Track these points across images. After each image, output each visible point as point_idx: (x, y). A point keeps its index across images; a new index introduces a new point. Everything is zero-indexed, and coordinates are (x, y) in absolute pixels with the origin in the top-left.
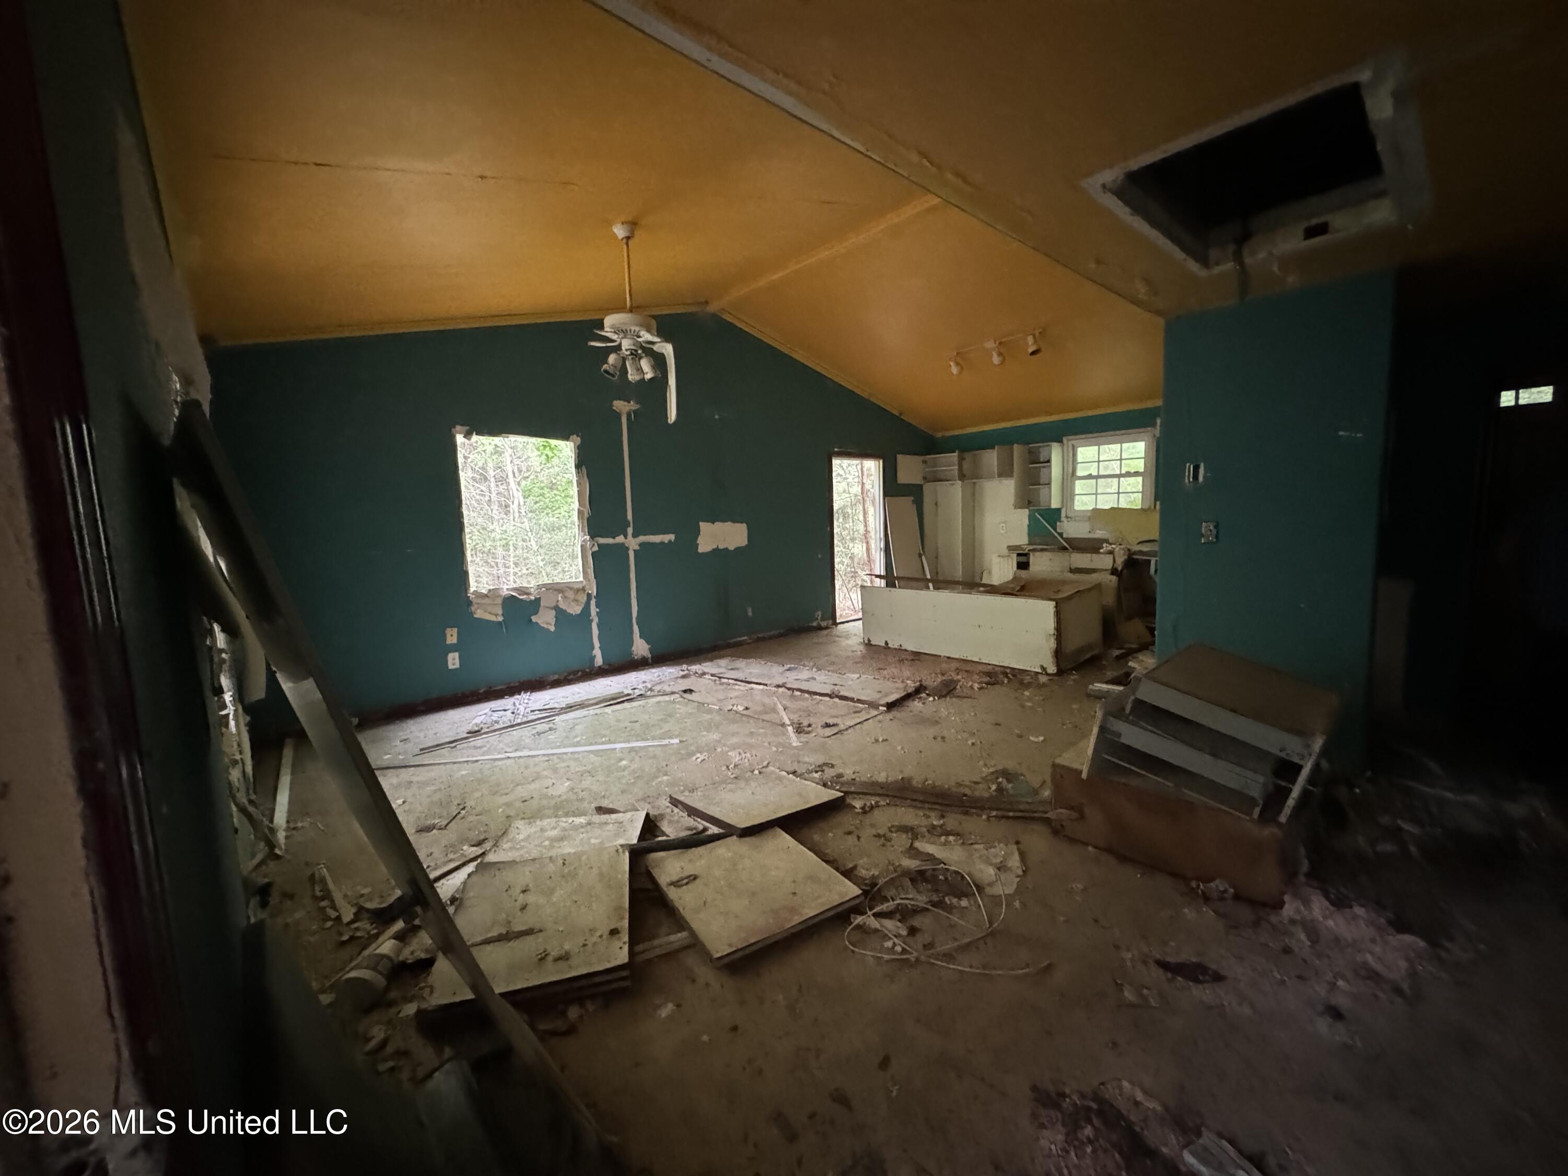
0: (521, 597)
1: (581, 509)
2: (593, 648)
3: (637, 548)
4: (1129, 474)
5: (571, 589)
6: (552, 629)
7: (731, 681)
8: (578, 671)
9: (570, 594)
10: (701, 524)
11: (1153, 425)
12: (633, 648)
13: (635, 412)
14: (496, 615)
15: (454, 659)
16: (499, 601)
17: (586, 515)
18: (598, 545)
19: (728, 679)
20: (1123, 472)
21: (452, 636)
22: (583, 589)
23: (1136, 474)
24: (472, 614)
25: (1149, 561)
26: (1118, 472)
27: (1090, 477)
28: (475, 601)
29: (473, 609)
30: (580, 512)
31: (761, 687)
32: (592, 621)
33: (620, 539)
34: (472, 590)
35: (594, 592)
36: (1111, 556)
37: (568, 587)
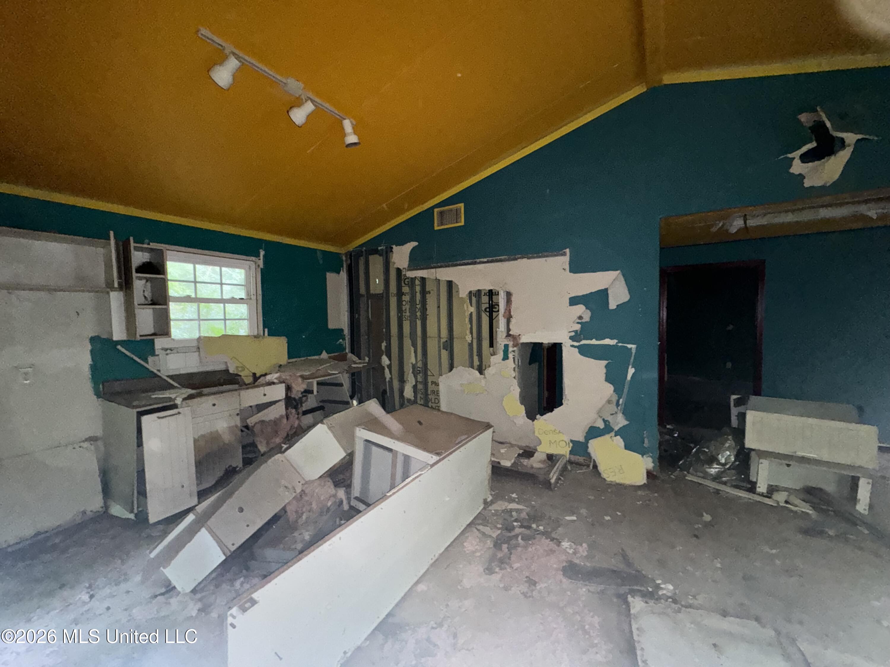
20: (225, 297)
23: (241, 301)
26: (219, 297)
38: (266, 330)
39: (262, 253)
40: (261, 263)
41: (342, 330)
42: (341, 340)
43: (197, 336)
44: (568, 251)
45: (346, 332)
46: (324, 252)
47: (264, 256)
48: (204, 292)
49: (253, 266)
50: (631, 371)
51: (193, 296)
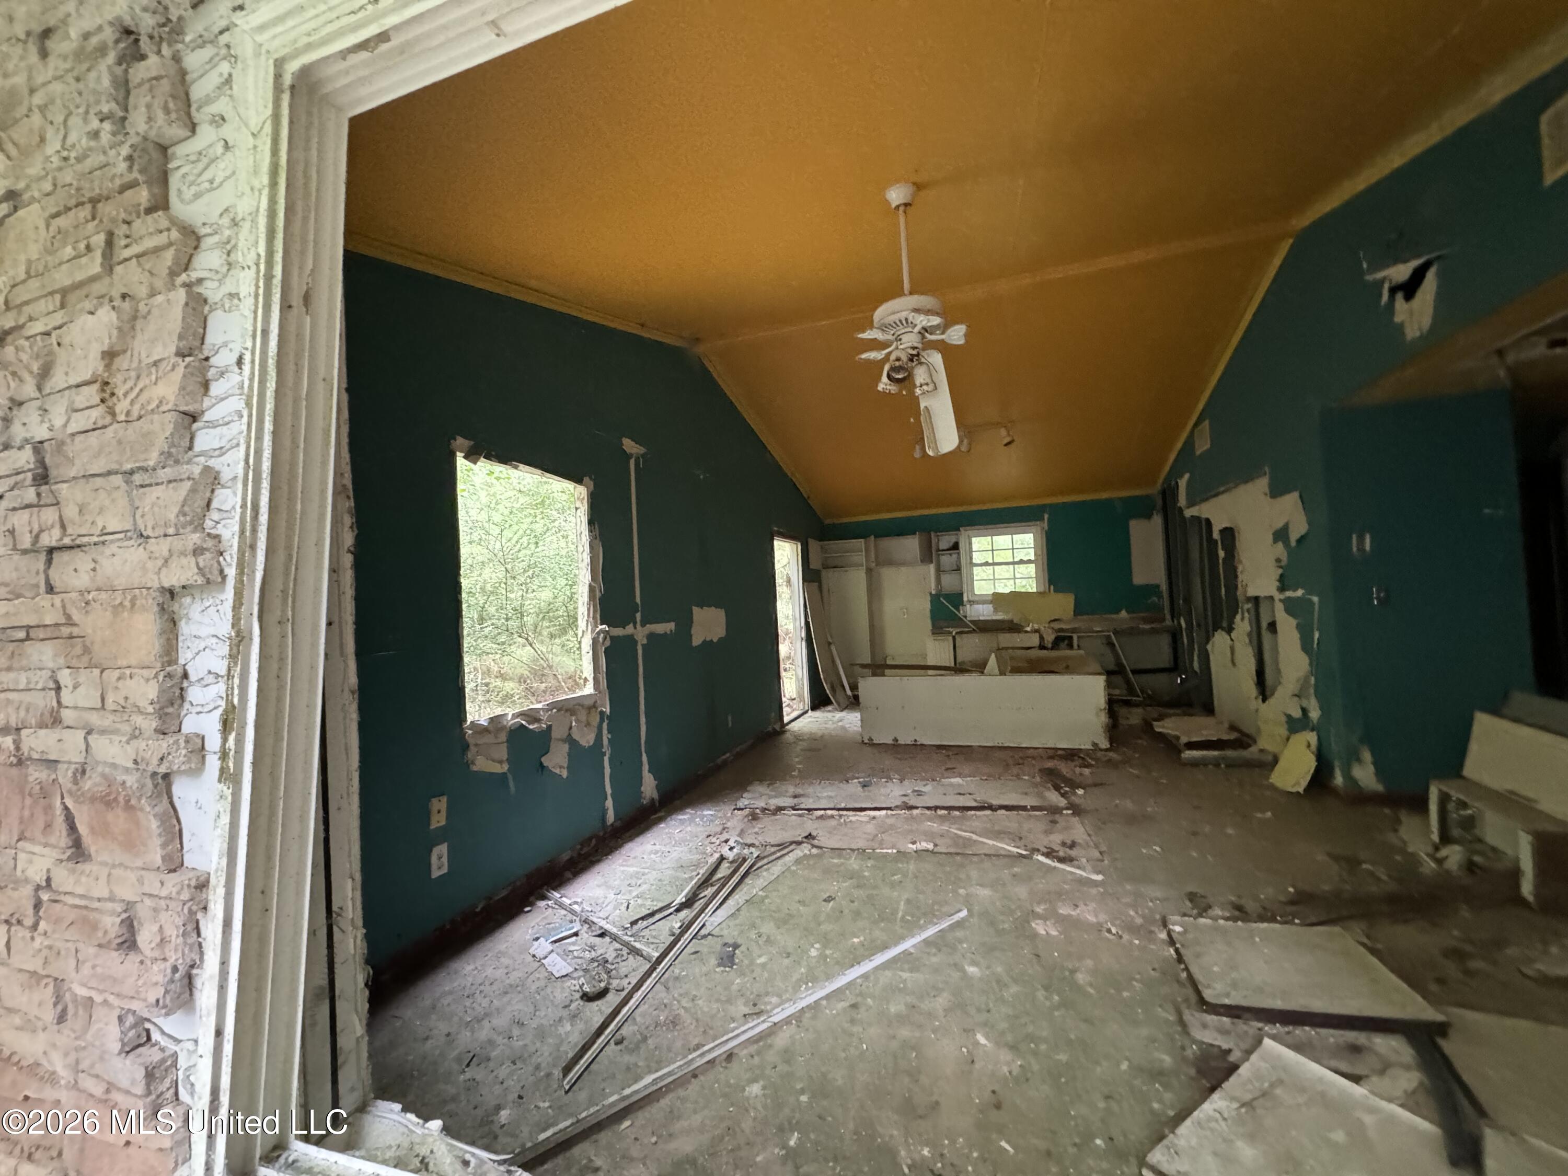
0: (531, 727)
1: (593, 584)
2: (606, 799)
3: (645, 641)
4: (1022, 562)
5: (582, 706)
6: (565, 774)
7: (829, 812)
8: (590, 839)
9: (583, 716)
10: (694, 608)
11: (1042, 519)
12: (643, 789)
13: (643, 456)
14: (501, 762)
15: (440, 858)
16: (503, 737)
17: (598, 595)
18: (611, 637)
19: (825, 809)
20: (1016, 560)
21: (439, 812)
22: (594, 706)
23: (1029, 562)
24: (467, 765)
25: (1071, 638)
26: (1011, 560)
27: (987, 564)
28: (471, 741)
29: (470, 755)
30: (591, 589)
31: (884, 812)
32: (604, 754)
33: (629, 629)
34: (470, 718)
35: (607, 710)
36: (1037, 635)
37: (579, 705)
38: (1052, 587)
39: (1046, 516)
40: (1046, 526)
41: (1158, 586)
42: (1155, 599)
43: (991, 592)
44: (1267, 469)
45: (1164, 587)
46: (1120, 499)
47: (1049, 519)
48: (1000, 557)
49: (1039, 528)
50: (1317, 635)
51: (991, 561)
